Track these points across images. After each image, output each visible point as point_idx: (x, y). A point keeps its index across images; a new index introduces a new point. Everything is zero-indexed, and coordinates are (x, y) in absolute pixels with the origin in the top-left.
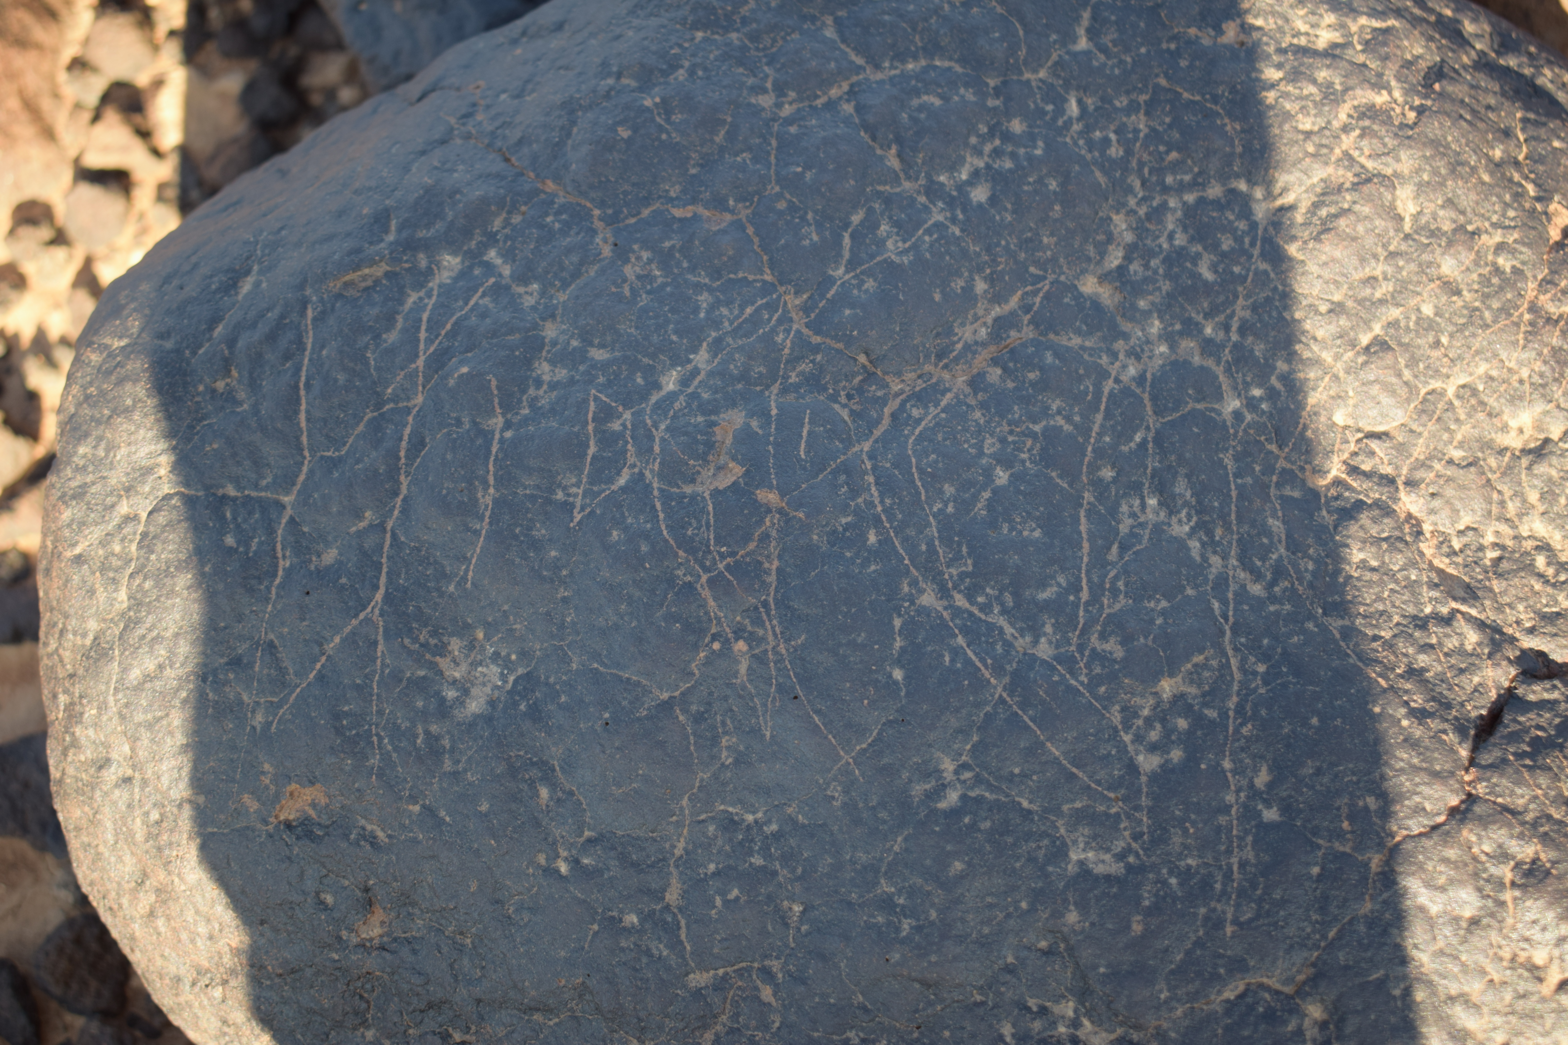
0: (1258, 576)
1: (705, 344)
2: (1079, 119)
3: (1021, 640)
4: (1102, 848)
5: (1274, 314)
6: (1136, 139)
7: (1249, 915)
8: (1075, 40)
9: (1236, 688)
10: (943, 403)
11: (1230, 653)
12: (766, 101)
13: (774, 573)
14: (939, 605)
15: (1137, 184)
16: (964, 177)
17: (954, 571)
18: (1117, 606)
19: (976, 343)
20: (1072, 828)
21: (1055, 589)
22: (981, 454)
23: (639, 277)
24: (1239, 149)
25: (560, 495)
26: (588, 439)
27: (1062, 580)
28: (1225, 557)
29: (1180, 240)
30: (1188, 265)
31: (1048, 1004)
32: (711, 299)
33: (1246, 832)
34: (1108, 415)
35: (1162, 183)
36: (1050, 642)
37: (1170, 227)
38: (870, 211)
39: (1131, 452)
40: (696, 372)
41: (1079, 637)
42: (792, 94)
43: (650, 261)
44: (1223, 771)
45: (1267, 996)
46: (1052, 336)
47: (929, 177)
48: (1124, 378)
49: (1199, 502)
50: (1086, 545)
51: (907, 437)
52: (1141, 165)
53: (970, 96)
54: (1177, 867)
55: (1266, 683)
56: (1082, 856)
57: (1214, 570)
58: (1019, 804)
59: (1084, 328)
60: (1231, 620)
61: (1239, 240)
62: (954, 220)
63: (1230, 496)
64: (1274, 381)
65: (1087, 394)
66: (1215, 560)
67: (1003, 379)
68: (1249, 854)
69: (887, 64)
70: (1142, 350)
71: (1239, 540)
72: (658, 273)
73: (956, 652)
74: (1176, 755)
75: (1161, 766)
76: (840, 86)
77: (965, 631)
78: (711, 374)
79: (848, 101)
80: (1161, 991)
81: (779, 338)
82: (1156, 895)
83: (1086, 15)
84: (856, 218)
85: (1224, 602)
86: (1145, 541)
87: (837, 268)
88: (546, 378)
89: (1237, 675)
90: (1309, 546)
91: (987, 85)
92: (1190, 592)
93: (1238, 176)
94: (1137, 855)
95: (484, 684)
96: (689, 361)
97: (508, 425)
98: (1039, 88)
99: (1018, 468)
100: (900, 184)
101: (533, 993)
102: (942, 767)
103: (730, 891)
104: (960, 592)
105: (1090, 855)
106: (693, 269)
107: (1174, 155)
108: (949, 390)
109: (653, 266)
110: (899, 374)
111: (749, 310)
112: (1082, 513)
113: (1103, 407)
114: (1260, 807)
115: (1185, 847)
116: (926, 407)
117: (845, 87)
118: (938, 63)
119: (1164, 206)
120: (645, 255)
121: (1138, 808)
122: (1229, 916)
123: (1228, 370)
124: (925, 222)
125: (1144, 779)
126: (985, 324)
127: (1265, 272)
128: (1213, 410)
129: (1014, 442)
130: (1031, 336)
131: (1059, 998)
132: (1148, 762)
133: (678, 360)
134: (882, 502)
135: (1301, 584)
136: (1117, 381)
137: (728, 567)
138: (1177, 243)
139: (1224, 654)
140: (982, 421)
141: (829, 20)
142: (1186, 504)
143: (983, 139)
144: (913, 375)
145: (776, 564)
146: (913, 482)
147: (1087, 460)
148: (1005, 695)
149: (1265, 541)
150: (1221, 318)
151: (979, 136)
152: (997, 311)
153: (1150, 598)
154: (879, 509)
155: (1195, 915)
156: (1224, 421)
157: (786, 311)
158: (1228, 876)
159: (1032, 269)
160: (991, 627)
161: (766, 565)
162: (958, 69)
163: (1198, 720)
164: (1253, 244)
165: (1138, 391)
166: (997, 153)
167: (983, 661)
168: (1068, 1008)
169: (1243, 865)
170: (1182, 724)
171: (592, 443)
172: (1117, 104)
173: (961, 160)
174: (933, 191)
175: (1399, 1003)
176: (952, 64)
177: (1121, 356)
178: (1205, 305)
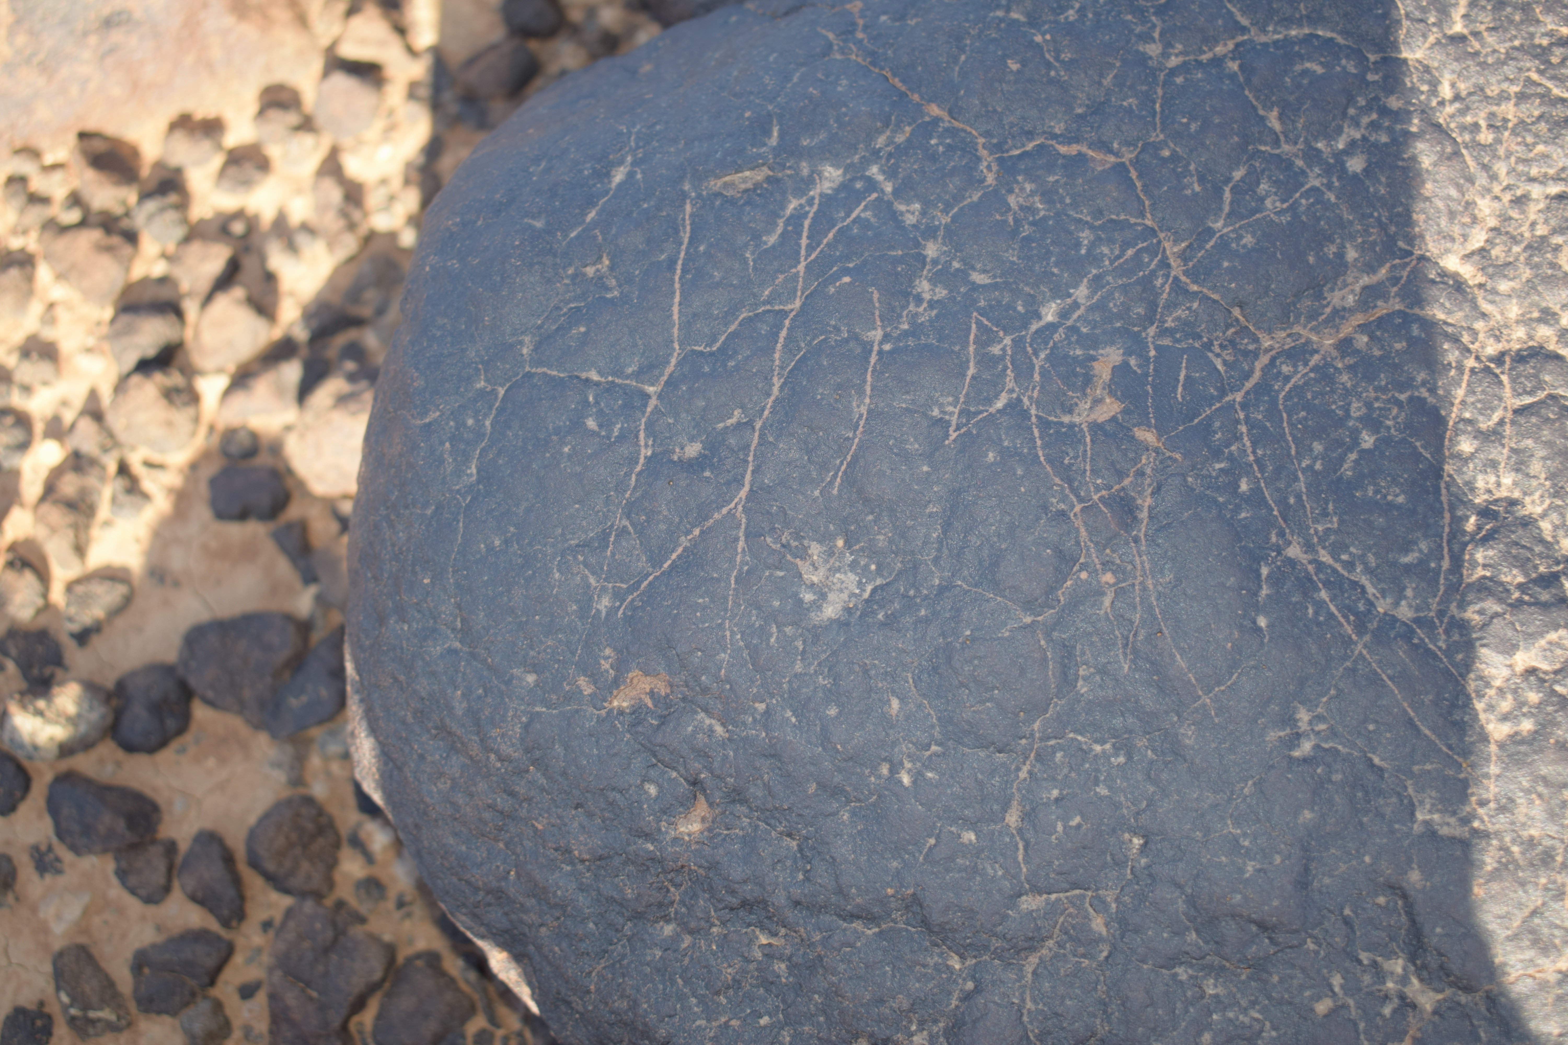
1: (1085, 280)
2: (1452, 102)
3: (1382, 601)
4: (1446, 811)
6: (1505, 128)
8: (1451, 22)
10: (1312, 363)
12: (1153, 49)
13: (1146, 510)
14: (1304, 558)
15: (1503, 172)
16: (1341, 146)
17: (1321, 527)
19: (1344, 309)
20: (1420, 790)
21: (1417, 555)
22: (1348, 415)
23: (1021, 208)
25: (936, 412)
26: (968, 361)
27: (1423, 546)
29: (1542, 230)
30: (1549, 255)
31: (1379, 959)
32: (1092, 237)
34: (1469, 392)
35: (1527, 173)
36: (1410, 606)
38: (1252, 168)
39: (1489, 430)
40: (1076, 305)
41: (1438, 604)
42: (1179, 47)
43: (1033, 193)
46: (1417, 310)
47: (1307, 142)
48: (1484, 357)
50: (1447, 515)
51: (1278, 392)
52: (1509, 154)
53: (1351, 68)
54: (1519, 836)
56: (1428, 817)
58: (1370, 760)
59: (1448, 305)
62: (1329, 186)
67: (1369, 346)
69: (1270, 28)
70: (1501, 332)
72: (1040, 206)
73: (1320, 605)
74: (1527, 726)
75: (1511, 736)
76: (1225, 45)
77: (1327, 585)
78: (1091, 309)
79: (1233, 59)
81: (1159, 282)
82: (1499, 862)
84: (1238, 175)
87: (1216, 221)
88: (927, 296)
91: (1367, 59)
94: (1482, 821)
95: (841, 591)
96: (1069, 295)
97: (886, 337)
98: (1416, 68)
99: (1383, 433)
100: (1279, 147)
101: (859, 900)
102: (1298, 716)
103: (1072, 819)
104: (1324, 548)
105: (1436, 817)
106: (1075, 205)
107: (1541, 148)
108: (1316, 351)
109: (1037, 199)
110: (1270, 331)
111: (1130, 252)
112: (1443, 485)
113: (1464, 384)
115: (1530, 817)
116: (1295, 366)
117: (1231, 45)
118: (1320, 33)
119: (1527, 195)
120: (1028, 187)
121: (1486, 775)
124: (1302, 185)
125: (1493, 746)
126: (1352, 291)
129: (1380, 409)
130: (1398, 307)
131: (1390, 955)
132: (1498, 730)
133: (1060, 292)
134: (1254, 452)
136: (1477, 358)
137: (1101, 499)
140: (1349, 385)
142: (1540, 486)
143: (1361, 111)
144: (1282, 333)
145: (1149, 501)
146: (1284, 436)
147: (1448, 433)
148: (1365, 652)
151: (1357, 108)
152: (1366, 280)
153: (1507, 573)
154: (1251, 458)
155: (1536, 884)
157: (1165, 257)
159: (1401, 244)
160: (1353, 584)
161: (1139, 502)
162: (1340, 40)
163: (1549, 695)
166: (1374, 126)
167: (1344, 616)
168: (1397, 966)
170: (1534, 697)
171: (972, 364)
172: (1489, 92)
173: (1339, 131)
174: (1311, 156)
176: (1334, 35)
177: (1481, 335)
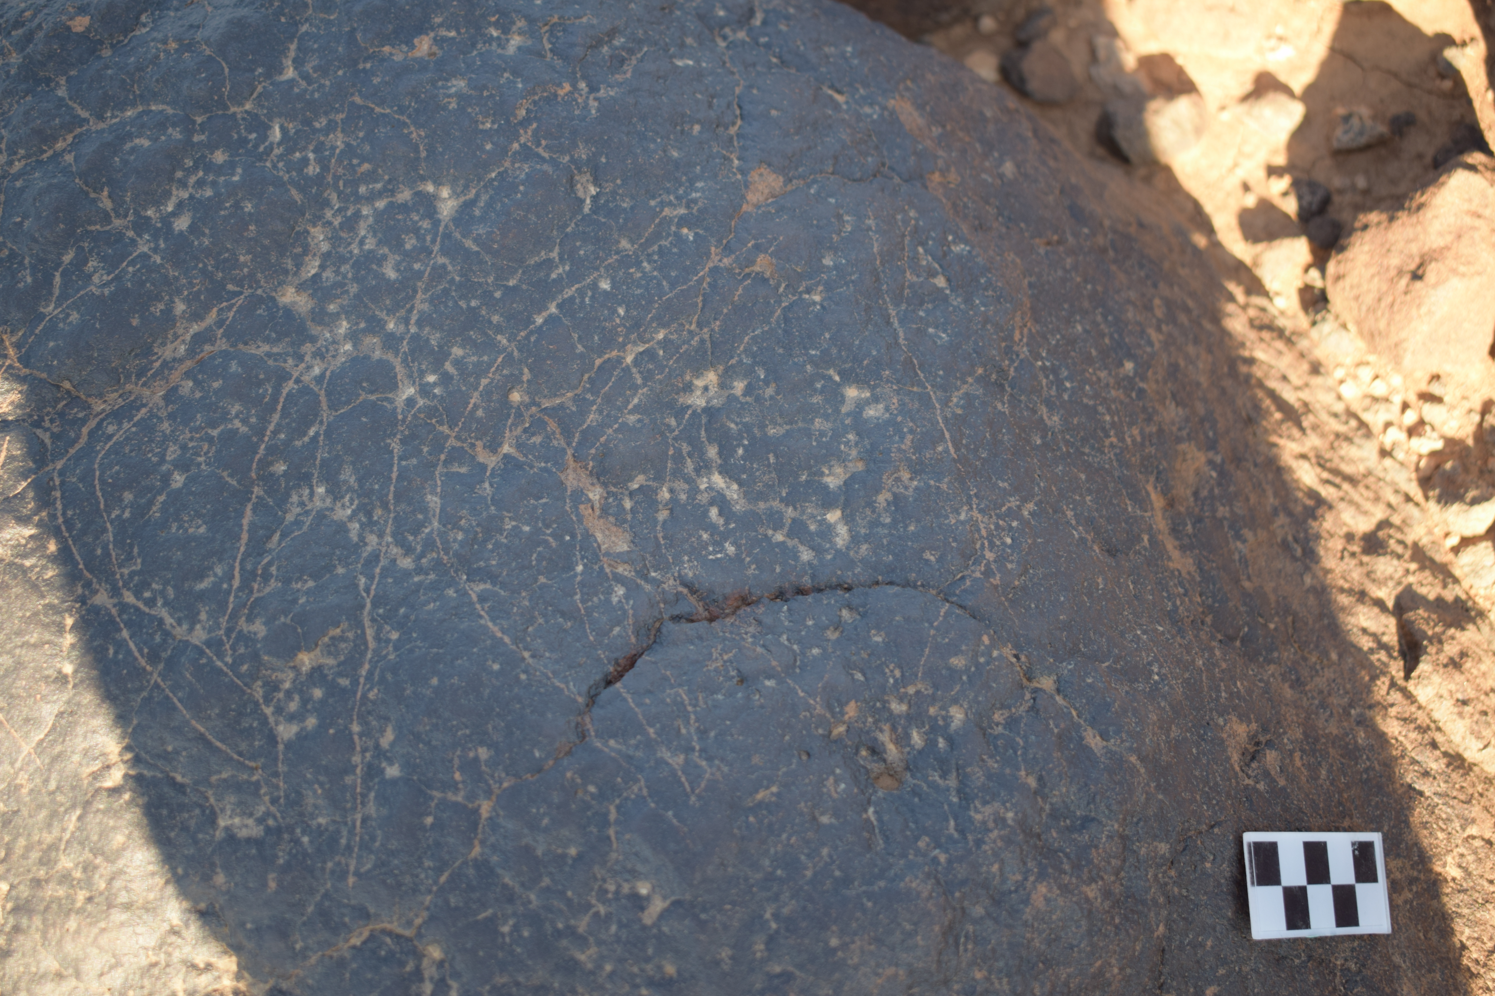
0: (408, 550)
2: (279, 144)
3: (178, 629)
4: (244, 813)
5: (450, 304)
6: (332, 155)
7: (369, 866)
8: (281, 71)
9: (369, 656)
10: (136, 419)
11: (367, 623)
14: (109, 603)
15: (334, 197)
16: (170, 209)
17: (126, 571)
18: (268, 590)
19: (174, 360)
20: (220, 798)
21: (212, 579)
22: (162, 460)
24: (424, 154)
27: (219, 570)
28: (381, 536)
29: (370, 244)
30: (374, 267)
33: (369, 789)
34: (285, 414)
35: (356, 193)
36: (204, 628)
37: (363, 233)
38: (81, 249)
39: (303, 446)
41: (228, 621)
42: (22, 152)
44: (351, 734)
45: (388, 940)
46: (241, 346)
47: (136, 213)
48: (306, 378)
49: (361, 487)
50: (245, 536)
51: (99, 452)
52: (337, 178)
53: (177, 134)
54: (308, 826)
55: (396, 648)
56: (229, 822)
57: (369, 549)
58: (173, 779)
59: (274, 335)
60: (372, 593)
61: (420, 238)
62: (155, 250)
63: (390, 479)
64: (448, 367)
65: (264, 397)
66: (372, 539)
67: (193, 391)
68: (372, 809)
69: (108, 114)
70: (327, 350)
71: (395, 518)
73: (121, 645)
74: (311, 722)
75: (298, 734)
76: (65, 140)
77: (129, 624)
79: (70, 152)
80: (296, 942)
82: (290, 853)
83: (293, 47)
84: (67, 258)
85: (371, 578)
86: (305, 528)
87: (47, 306)
89: (372, 644)
90: (461, 518)
91: (194, 122)
92: (340, 570)
93: (423, 179)
94: (275, 818)
98: (243, 119)
99: (194, 470)
100: (110, 223)
102: (109, 750)
104: (129, 589)
105: (237, 821)
107: (366, 166)
108: (144, 405)
110: (101, 396)
112: (249, 506)
113: (279, 407)
114: (384, 764)
115: (316, 807)
116: (120, 424)
117: (70, 139)
118: (153, 108)
119: (357, 215)
121: (276, 774)
122: (352, 868)
123: (404, 361)
124: (131, 254)
125: (281, 747)
126: (184, 341)
127: (444, 266)
128: (387, 399)
129: (193, 448)
130: (224, 347)
132: (286, 731)
134: (64, 514)
135: (447, 553)
136: (298, 381)
138: (367, 247)
139: (360, 625)
140: (168, 431)
141: (63, 81)
142: (350, 489)
143: (189, 172)
144: (115, 395)
146: (94, 493)
147: (258, 457)
148: (159, 680)
149: (420, 516)
150: (402, 313)
151: (185, 170)
152: (195, 328)
153: (300, 579)
154: (61, 520)
155: (323, 869)
156: (396, 408)
157: (5, 348)
158: (352, 832)
159: (230, 287)
160: (152, 618)
162: (170, 111)
163: (332, 689)
164: (434, 241)
165: (316, 389)
166: (200, 184)
167: (140, 651)
168: (232, 963)
169: (364, 821)
170: (318, 693)
172: (317, 125)
173: (168, 194)
174: (142, 225)
175: (507, 940)
176: (165, 107)
177: (307, 358)
178: (388, 302)
